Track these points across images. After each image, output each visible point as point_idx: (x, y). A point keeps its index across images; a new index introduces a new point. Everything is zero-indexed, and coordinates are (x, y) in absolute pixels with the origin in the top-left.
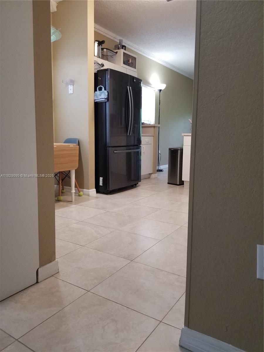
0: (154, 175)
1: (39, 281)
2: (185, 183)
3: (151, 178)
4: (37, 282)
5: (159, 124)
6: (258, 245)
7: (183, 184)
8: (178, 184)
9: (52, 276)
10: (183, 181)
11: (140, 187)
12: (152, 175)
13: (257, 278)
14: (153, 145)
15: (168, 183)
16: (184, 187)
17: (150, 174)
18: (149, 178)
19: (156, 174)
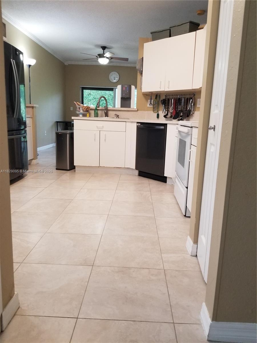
0: (35, 160)
1: (3, 329)
2: (76, 167)
3: (32, 164)
5: (30, 104)
7: (75, 168)
8: (68, 169)
9: (15, 315)
12: (33, 160)
14: (32, 128)
15: (57, 169)
16: (76, 171)
17: (31, 160)
18: (30, 164)
19: (37, 160)
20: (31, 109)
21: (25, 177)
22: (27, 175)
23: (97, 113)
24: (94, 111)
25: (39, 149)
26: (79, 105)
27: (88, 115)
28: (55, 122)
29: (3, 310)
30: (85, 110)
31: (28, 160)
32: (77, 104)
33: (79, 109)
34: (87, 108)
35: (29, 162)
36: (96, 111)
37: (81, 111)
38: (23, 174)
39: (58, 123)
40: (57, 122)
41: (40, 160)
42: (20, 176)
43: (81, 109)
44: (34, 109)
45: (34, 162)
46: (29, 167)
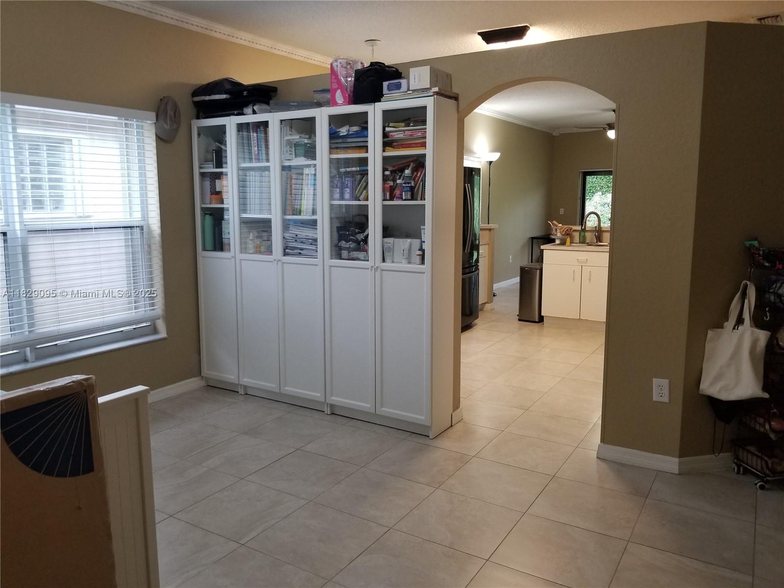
0: (490, 304)
1: (453, 425)
2: (545, 320)
3: (484, 309)
4: (452, 426)
6: (654, 379)
7: (542, 321)
8: (537, 320)
9: (460, 421)
10: (543, 316)
11: (477, 326)
12: (487, 304)
13: (654, 400)
14: (487, 259)
15: (519, 320)
17: (484, 303)
18: (482, 310)
19: (492, 304)
20: (488, 232)
21: (474, 327)
22: (476, 324)
23: (584, 237)
24: (579, 233)
25: (496, 286)
26: (555, 225)
27: (568, 240)
28: (529, 238)
29: (454, 411)
30: (564, 233)
31: (480, 303)
32: (553, 224)
33: (556, 230)
34: (567, 230)
35: (480, 307)
36: (582, 234)
37: (559, 235)
38: (471, 323)
39: (534, 240)
40: (533, 238)
41: (498, 304)
42: (468, 325)
43: (558, 231)
44: (492, 231)
45: (488, 306)
46: (480, 313)
